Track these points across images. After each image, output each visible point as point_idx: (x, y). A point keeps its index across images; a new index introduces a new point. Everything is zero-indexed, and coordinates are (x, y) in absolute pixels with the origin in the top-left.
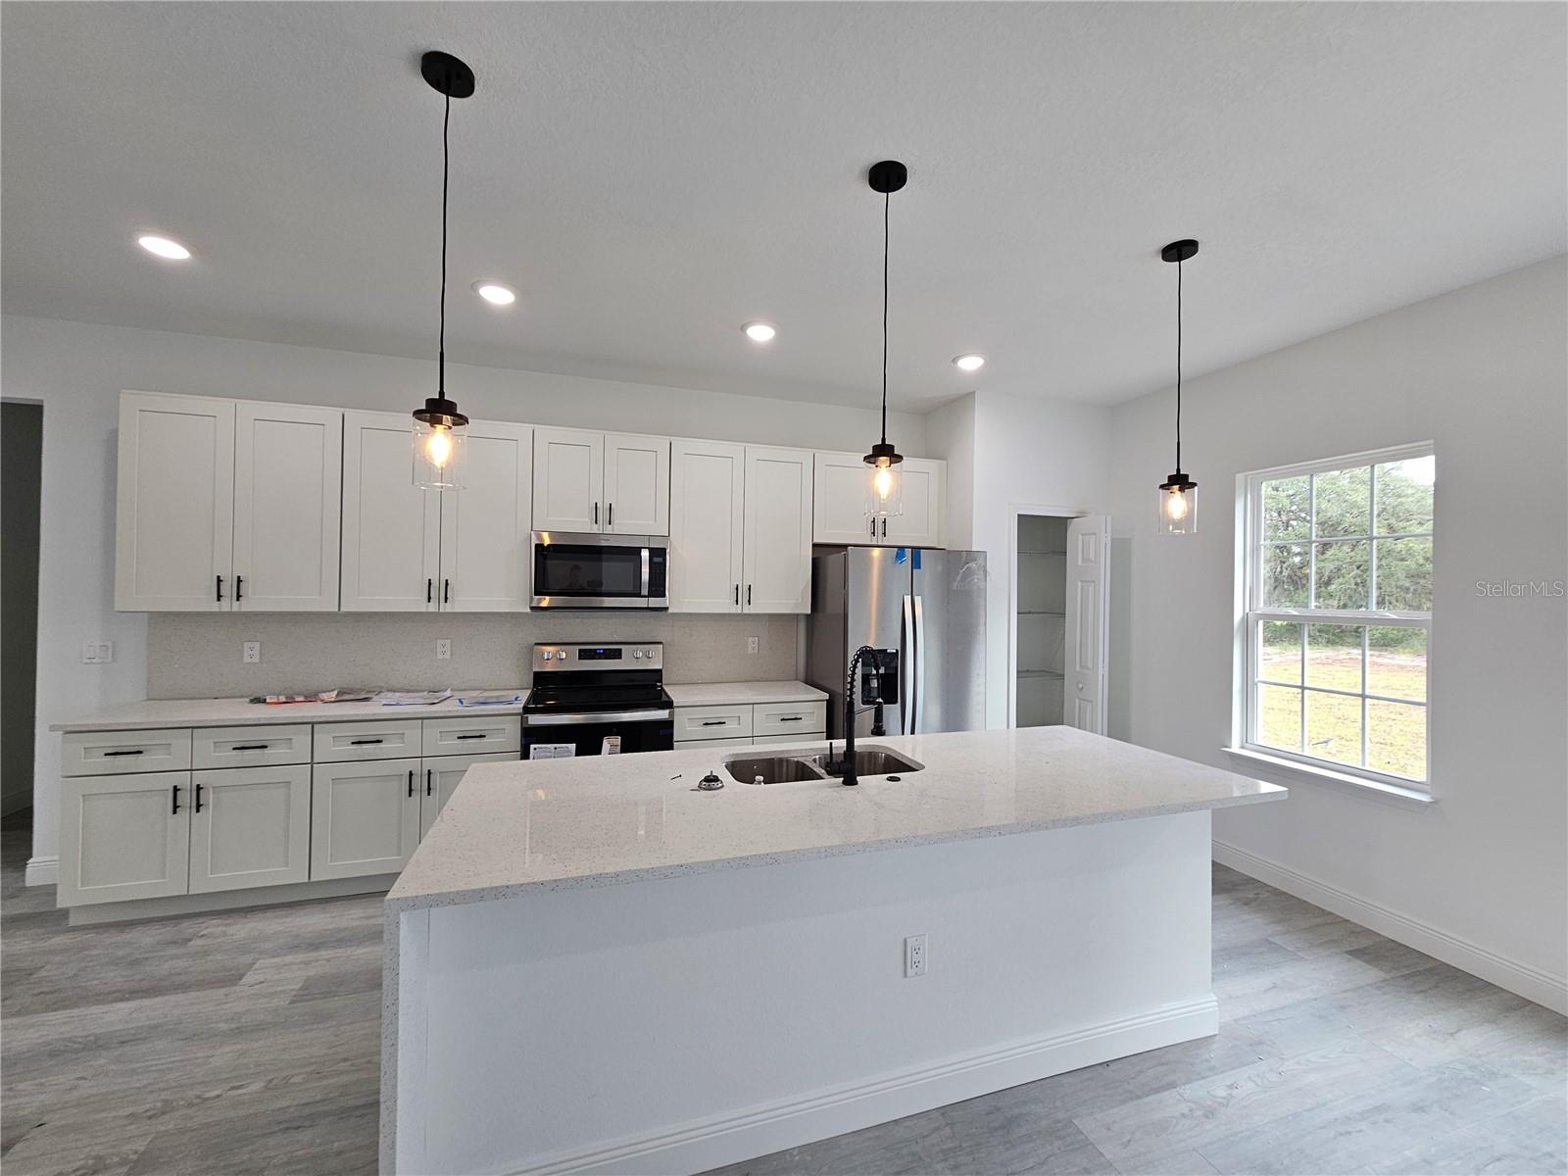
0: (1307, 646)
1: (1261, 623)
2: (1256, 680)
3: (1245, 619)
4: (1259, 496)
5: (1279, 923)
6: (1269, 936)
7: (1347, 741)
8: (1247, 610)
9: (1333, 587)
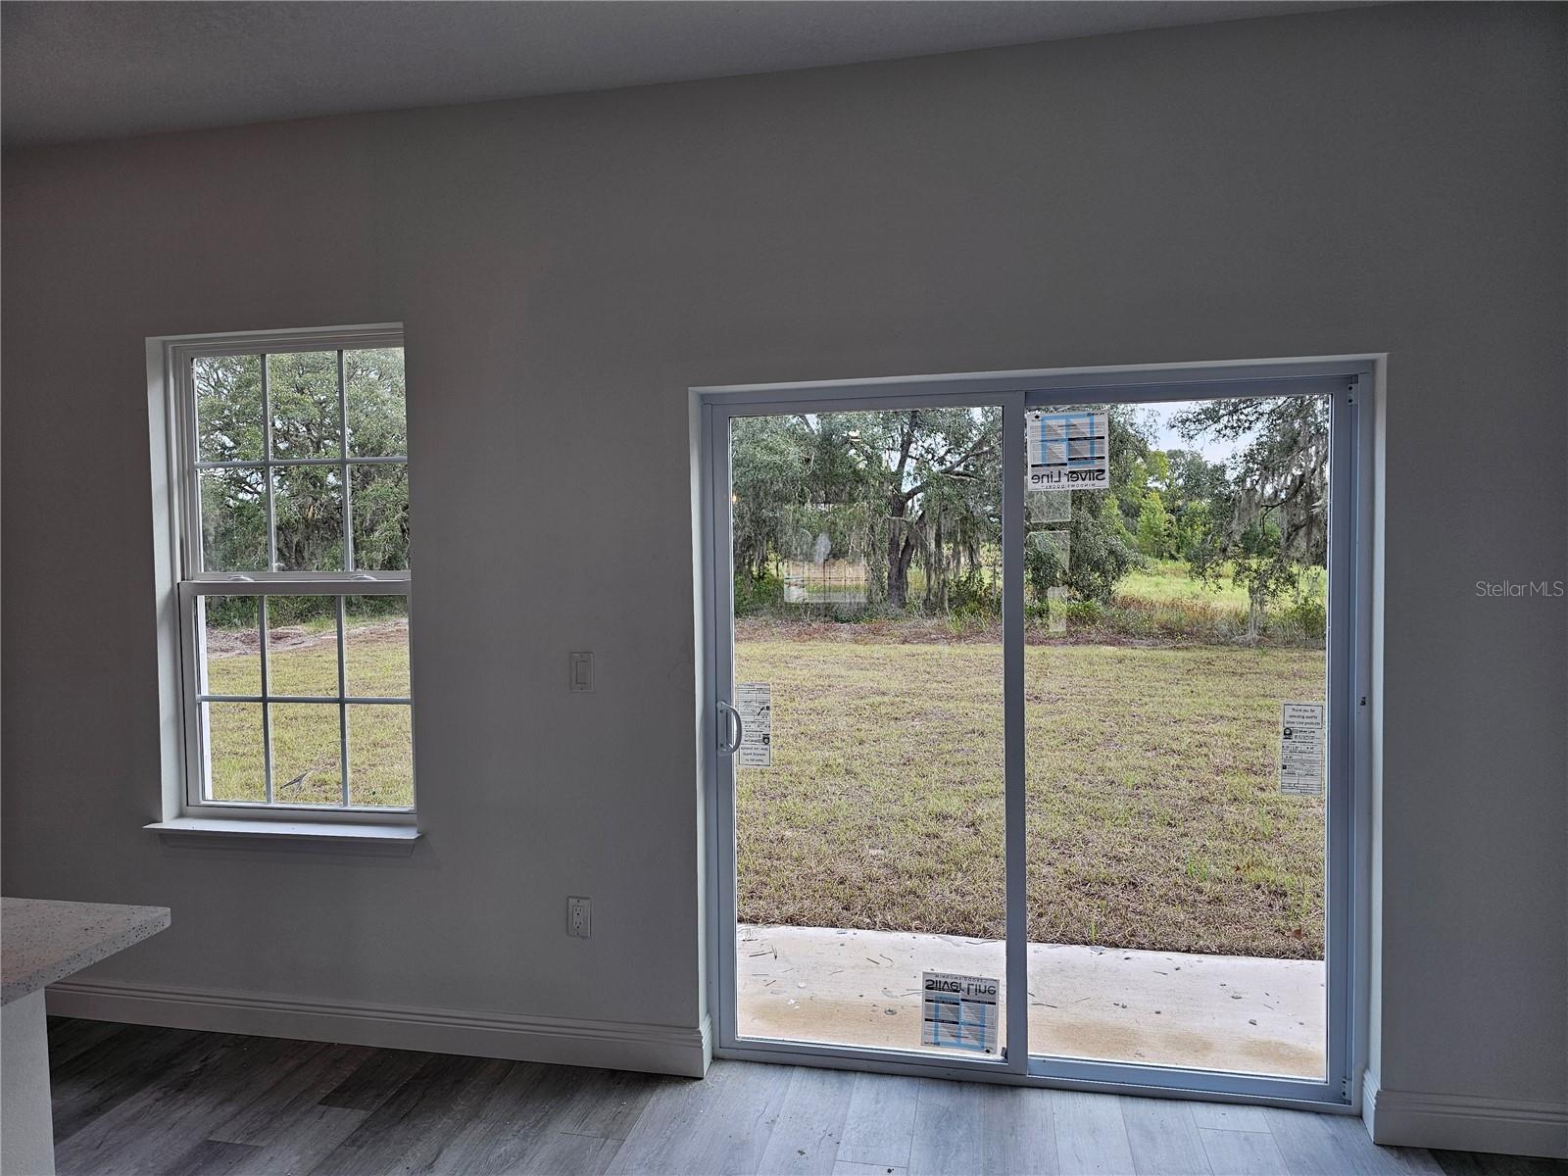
0: (344, 618)
1: (201, 600)
2: (198, 696)
3: (175, 593)
4: (190, 383)
5: (230, 1100)
6: (211, 1133)
7: (382, 747)
8: (179, 580)
9: (377, 534)
